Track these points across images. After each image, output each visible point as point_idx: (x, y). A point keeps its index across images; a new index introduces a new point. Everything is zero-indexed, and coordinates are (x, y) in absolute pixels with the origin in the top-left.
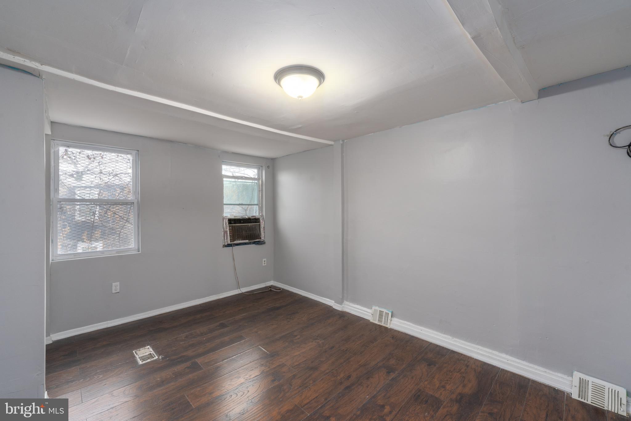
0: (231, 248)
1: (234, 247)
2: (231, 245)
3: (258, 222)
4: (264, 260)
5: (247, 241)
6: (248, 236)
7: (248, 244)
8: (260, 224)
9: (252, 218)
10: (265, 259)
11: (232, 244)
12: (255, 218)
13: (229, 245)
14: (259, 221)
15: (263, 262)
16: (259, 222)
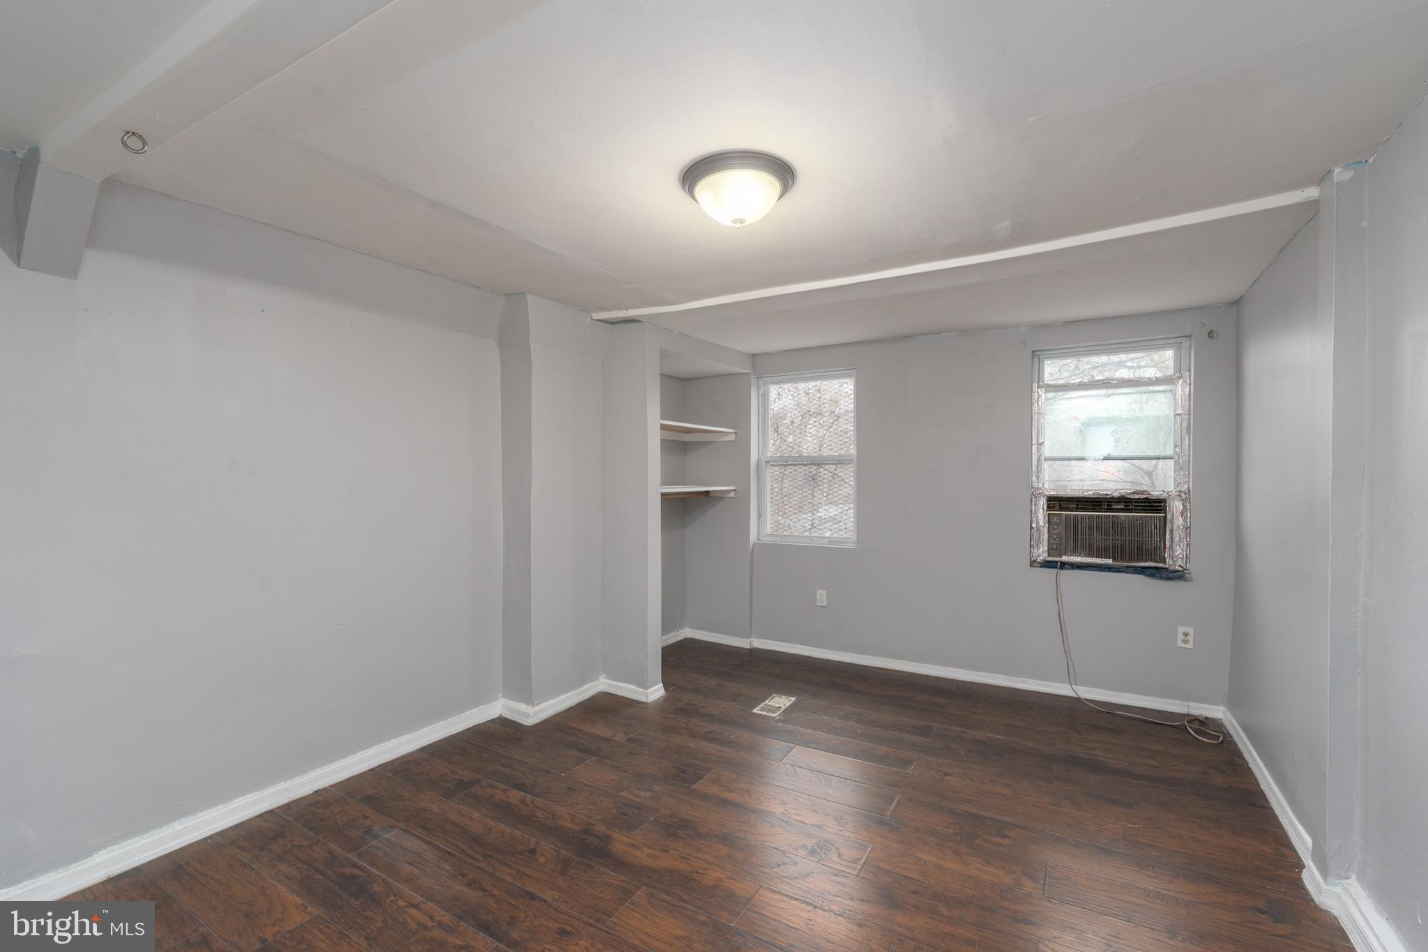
0: (1054, 571)
1: (1063, 572)
2: (1054, 564)
3: (1159, 511)
4: (1181, 629)
5: (1110, 561)
6: (1114, 547)
7: (1119, 572)
8: (1165, 518)
9: (1137, 497)
10: (1190, 630)
11: (1057, 562)
12: (1146, 498)
13: (1047, 565)
14: (1165, 506)
15: (1180, 637)
16: (1164, 510)
